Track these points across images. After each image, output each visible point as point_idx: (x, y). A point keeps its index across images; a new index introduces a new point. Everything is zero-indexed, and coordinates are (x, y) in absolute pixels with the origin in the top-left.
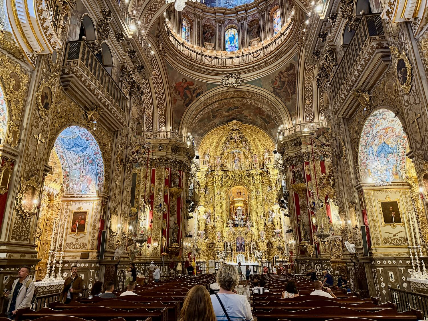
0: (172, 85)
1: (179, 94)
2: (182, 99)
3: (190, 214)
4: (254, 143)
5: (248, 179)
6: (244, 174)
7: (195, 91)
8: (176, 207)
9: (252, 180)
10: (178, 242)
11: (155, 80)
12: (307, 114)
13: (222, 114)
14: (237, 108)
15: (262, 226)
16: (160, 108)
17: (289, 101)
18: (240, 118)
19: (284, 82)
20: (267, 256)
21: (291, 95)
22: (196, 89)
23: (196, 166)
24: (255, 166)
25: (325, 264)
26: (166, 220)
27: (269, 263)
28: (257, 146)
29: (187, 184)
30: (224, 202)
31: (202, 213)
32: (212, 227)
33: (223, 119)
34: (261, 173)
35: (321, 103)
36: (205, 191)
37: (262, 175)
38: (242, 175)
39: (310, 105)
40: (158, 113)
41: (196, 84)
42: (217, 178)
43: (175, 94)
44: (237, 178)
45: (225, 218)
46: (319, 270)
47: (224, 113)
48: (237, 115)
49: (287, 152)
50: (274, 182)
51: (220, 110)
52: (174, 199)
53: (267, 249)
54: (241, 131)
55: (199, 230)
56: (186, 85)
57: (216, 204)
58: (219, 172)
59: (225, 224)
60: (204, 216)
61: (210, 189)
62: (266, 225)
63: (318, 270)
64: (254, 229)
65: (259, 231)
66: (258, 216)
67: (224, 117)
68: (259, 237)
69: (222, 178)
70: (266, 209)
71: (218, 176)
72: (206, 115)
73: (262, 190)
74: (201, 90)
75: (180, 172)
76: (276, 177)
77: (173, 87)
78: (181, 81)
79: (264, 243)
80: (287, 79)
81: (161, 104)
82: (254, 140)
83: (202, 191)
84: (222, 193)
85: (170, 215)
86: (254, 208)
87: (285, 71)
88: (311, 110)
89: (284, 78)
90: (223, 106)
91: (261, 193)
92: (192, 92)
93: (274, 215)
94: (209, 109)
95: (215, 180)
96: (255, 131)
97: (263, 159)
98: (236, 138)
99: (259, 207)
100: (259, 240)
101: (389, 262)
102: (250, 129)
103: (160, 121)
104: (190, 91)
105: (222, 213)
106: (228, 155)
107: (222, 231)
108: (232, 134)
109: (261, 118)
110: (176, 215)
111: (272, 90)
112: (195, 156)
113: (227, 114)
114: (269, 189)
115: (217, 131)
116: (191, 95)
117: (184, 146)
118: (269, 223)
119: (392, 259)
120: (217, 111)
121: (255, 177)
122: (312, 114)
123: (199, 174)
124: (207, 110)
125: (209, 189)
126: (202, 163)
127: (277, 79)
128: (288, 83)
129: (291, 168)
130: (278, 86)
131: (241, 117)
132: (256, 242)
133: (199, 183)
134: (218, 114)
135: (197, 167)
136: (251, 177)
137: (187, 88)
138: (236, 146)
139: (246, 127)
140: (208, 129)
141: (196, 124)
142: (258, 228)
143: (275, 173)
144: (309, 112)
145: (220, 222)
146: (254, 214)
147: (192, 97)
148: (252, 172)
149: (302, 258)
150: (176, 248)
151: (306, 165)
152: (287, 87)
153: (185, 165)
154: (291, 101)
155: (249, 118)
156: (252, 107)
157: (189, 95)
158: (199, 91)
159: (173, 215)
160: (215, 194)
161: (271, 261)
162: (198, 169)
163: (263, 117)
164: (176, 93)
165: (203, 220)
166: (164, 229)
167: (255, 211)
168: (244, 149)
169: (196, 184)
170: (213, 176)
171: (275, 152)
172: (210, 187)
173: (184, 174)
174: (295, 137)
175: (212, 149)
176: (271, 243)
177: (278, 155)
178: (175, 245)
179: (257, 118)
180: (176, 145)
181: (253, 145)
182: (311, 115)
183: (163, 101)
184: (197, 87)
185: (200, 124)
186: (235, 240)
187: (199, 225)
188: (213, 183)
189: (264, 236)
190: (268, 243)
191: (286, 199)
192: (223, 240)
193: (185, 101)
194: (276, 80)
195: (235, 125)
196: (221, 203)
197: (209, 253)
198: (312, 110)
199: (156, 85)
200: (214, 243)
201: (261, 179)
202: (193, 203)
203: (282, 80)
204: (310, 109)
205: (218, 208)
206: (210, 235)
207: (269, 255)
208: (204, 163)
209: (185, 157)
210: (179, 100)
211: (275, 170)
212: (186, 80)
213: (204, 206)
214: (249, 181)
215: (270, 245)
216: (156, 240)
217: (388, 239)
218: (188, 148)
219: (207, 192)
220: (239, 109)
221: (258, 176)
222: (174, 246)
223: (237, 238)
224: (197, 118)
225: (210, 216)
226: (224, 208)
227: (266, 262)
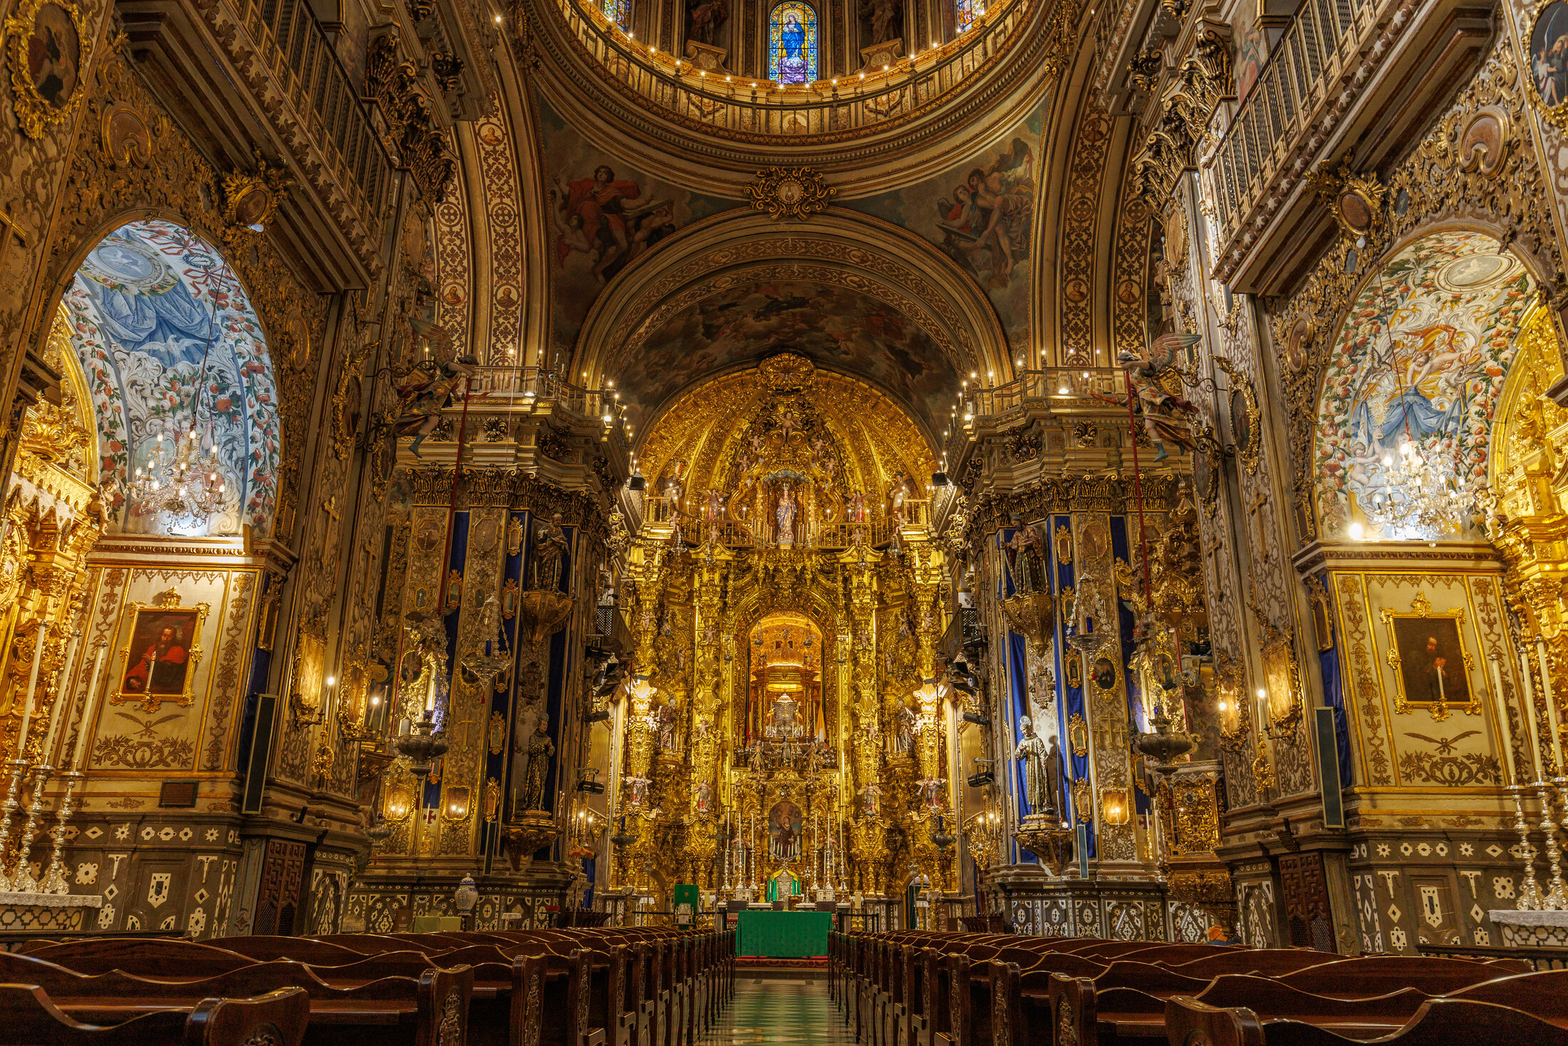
0: (556, 189)
1: (581, 225)
2: (592, 246)
3: (599, 704)
4: (857, 450)
5: (828, 584)
6: (813, 562)
7: (645, 222)
8: (544, 668)
9: (841, 590)
10: (549, 805)
11: (491, 161)
12: (1069, 336)
13: (741, 326)
14: (801, 302)
15: (870, 764)
16: (501, 277)
17: (1005, 285)
18: (809, 347)
19: (986, 212)
20: (883, 879)
21: (1010, 261)
22: (647, 214)
23: (627, 519)
24: (857, 536)
25: (1114, 903)
26: (505, 718)
27: (889, 904)
28: (866, 462)
29: (593, 583)
30: (728, 674)
31: (641, 708)
32: (677, 764)
33: (742, 344)
34: (876, 565)
35: (1121, 299)
36: (660, 622)
37: (881, 572)
38: (804, 568)
39: (1082, 305)
40: (493, 295)
41: (647, 191)
42: (706, 577)
43: (564, 226)
44: (786, 582)
45: (729, 735)
46: (1092, 924)
47: (750, 320)
48: (800, 333)
49: (988, 477)
50: (925, 601)
51: (734, 305)
52: (538, 637)
53: (886, 851)
54: (810, 399)
55: (627, 772)
56: (610, 192)
57: (696, 677)
58: (717, 551)
59: (730, 758)
60: (650, 719)
61: (679, 617)
62: (885, 763)
63: (1085, 924)
64: (840, 777)
65: (857, 785)
66: (856, 727)
67: (747, 337)
68: (857, 810)
69: (725, 578)
70: (891, 700)
71: (712, 570)
72: (680, 324)
73: (879, 628)
74: (666, 219)
75: (568, 532)
76: (934, 581)
77: (559, 195)
78: (591, 175)
79: (877, 832)
80: (999, 199)
81: (507, 257)
82: (856, 436)
83: (647, 621)
84: (724, 637)
85: (521, 701)
86: (844, 696)
87: (994, 170)
88: (1083, 322)
89: (989, 197)
90: (746, 292)
91: (874, 640)
92: (631, 223)
93: (923, 723)
94: (693, 296)
95: (697, 585)
96: (865, 399)
97: (890, 511)
98: (788, 423)
99: (866, 693)
100: (856, 818)
101: (1424, 849)
102: (845, 390)
103: (499, 325)
104: (625, 220)
105: (719, 712)
106: (754, 489)
107: (715, 781)
108: (774, 407)
109: (891, 348)
110: (542, 703)
111: (941, 238)
112: (629, 481)
113: (760, 326)
114: (903, 627)
115: (718, 391)
116: (628, 234)
117: (589, 431)
118: (897, 755)
119: (1432, 836)
120: (722, 308)
121: (855, 581)
122: (1088, 337)
123: (637, 556)
124: (683, 302)
125: (674, 615)
126: (652, 514)
127: (961, 197)
128: (1004, 214)
129: (1002, 539)
130: (966, 226)
131: (811, 342)
132: (847, 827)
133: (635, 591)
134: (727, 322)
135: (632, 524)
136: (840, 578)
137: (613, 207)
138: (787, 456)
139: (828, 385)
140: (680, 380)
141: (638, 352)
142: (855, 772)
143: (931, 565)
144: (1076, 329)
145: (709, 747)
146: (844, 721)
147: (630, 243)
148: (846, 558)
149: (1025, 880)
150: (541, 830)
151: (1058, 526)
152: (1000, 231)
153: (589, 506)
154: (1010, 284)
155: (843, 348)
156: (860, 305)
157: (619, 234)
158: (657, 222)
159: (531, 700)
160: (697, 639)
161: (898, 898)
162: (634, 535)
163: (898, 345)
164: (568, 222)
165: (645, 736)
166: (496, 752)
167: (846, 708)
168: (816, 469)
169: (623, 591)
170: (691, 567)
171: (939, 479)
172: (676, 608)
173: (583, 542)
174: (1022, 421)
175: (691, 464)
176: (902, 832)
177: (950, 490)
178: (535, 818)
179: (875, 347)
180: (559, 423)
181: (853, 458)
182: (1083, 342)
183: (514, 248)
184: (653, 203)
185: (652, 354)
186: (766, 814)
187: (627, 754)
188: (691, 593)
189: (878, 807)
190: (890, 831)
191: (974, 657)
192: (718, 817)
193: (601, 255)
194: (957, 199)
195: (786, 370)
196: (717, 673)
197: (659, 864)
198: (1088, 322)
199: (492, 181)
200: (681, 827)
201: (875, 587)
202: (613, 660)
203: (980, 202)
204: (1082, 317)
205: (702, 693)
206: (669, 794)
207: (892, 874)
208: (660, 513)
209: (589, 476)
210: (576, 249)
211: (934, 554)
212: (611, 175)
213: (652, 680)
214: (829, 592)
215: (899, 838)
216: (459, 794)
217: (1419, 758)
218: (605, 439)
219: (667, 627)
220: (806, 310)
221: (867, 574)
222: (533, 821)
223: (775, 810)
224: (642, 330)
225: (672, 720)
226: (728, 692)
227: (879, 902)
